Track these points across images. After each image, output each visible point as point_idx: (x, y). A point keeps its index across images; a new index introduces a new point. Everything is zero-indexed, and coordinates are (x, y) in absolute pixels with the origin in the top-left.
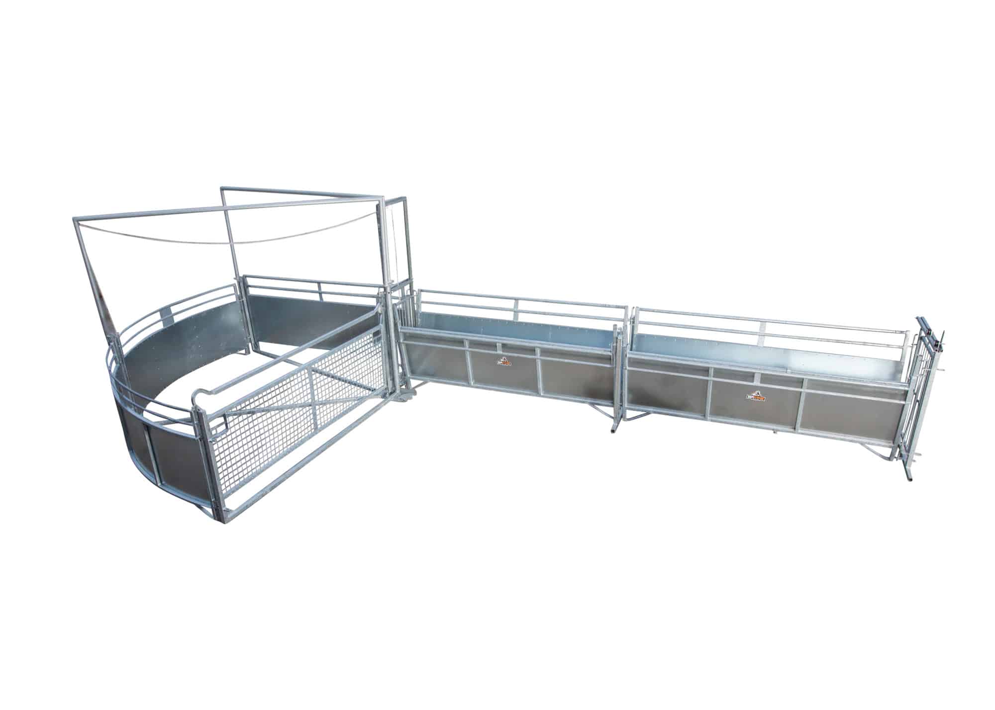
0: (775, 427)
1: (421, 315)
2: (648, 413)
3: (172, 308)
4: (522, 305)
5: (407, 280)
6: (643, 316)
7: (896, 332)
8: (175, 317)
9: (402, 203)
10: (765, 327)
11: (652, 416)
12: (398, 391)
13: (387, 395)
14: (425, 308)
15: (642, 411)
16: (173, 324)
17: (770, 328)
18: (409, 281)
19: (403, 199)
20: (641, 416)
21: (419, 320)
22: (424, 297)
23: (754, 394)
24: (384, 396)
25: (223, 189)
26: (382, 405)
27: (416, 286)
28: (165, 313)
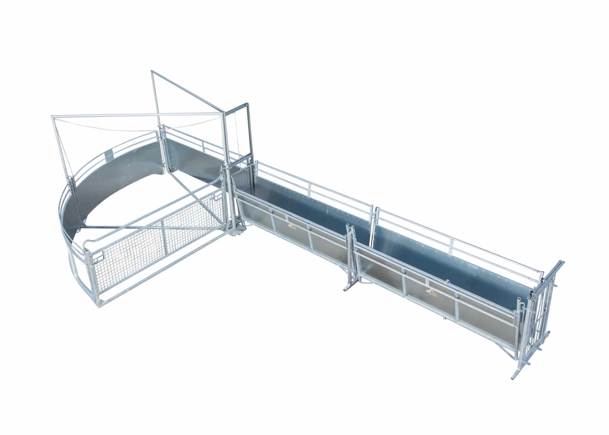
0: (445, 315)
1: (257, 178)
2: (372, 283)
3: (113, 149)
4: (314, 188)
5: (250, 154)
6: (382, 215)
7: (534, 270)
8: (114, 155)
9: (246, 108)
10: (453, 243)
11: (374, 284)
12: (234, 227)
13: (227, 229)
14: (260, 174)
15: (370, 281)
16: (113, 159)
17: (455, 244)
18: (251, 154)
19: (246, 105)
20: (369, 283)
21: (256, 180)
22: (260, 167)
23: (430, 291)
24: (225, 230)
25: (152, 72)
26: (221, 236)
27: (255, 159)
28: (109, 153)
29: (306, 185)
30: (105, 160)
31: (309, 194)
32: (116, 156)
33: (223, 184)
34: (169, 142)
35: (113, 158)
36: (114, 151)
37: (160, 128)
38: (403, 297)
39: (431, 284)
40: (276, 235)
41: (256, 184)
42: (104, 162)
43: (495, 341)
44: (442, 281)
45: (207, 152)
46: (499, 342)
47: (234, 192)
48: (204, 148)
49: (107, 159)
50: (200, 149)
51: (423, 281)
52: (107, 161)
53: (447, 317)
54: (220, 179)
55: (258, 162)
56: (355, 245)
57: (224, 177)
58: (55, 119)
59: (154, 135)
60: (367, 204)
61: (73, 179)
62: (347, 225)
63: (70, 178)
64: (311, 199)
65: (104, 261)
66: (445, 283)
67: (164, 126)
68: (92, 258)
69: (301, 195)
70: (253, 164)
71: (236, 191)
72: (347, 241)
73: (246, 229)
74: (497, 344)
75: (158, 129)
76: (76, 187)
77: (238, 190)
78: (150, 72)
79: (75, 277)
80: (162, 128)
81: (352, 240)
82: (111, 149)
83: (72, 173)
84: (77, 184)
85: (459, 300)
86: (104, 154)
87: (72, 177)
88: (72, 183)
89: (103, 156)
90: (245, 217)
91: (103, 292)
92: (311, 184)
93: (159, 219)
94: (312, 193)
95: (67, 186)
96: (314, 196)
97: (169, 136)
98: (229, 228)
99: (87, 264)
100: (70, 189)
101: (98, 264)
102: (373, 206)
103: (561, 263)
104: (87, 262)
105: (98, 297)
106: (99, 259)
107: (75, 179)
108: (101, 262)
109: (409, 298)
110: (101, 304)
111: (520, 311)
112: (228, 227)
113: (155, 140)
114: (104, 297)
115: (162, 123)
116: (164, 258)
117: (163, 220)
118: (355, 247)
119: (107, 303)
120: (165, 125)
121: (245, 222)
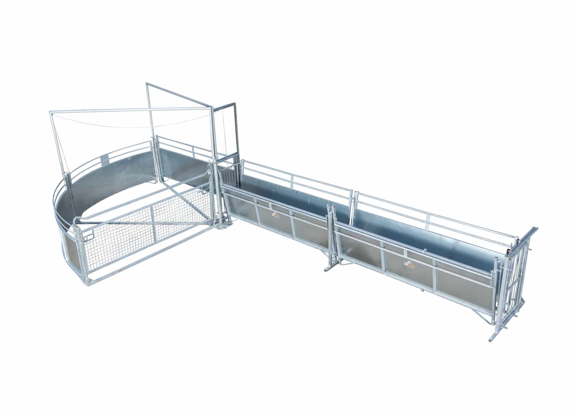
0: (422, 287)
1: (243, 176)
2: (352, 263)
4: (296, 179)
5: (236, 153)
6: (361, 198)
7: (509, 236)
8: (110, 160)
9: (233, 107)
10: (429, 218)
11: (354, 264)
12: (220, 223)
13: (214, 224)
14: (246, 173)
15: (350, 261)
16: (109, 164)
17: (433, 219)
18: (238, 152)
19: (234, 104)
20: (349, 264)
21: (242, 179)
22: (246, 165)
23: (408, 263)
24: (211, 224)
25: (147, 84)
26: (208, 229)
27: (241, 158)
28: (104, 158)
29: (289, 177)
30: (101, 164)
31: (292, 186)
32: (111, 161)
33: (211, 178)
34: (162, 151)
35: (109, 162)
36: (110, 156)
37: (154, 139)
38: (381, 273)
39: (410, 254)
40: (260, 227)
41: (242, 181)
42: (100, 166)
43: (471, 307)
44: (420, 250)
45: (197, 157)
46: (475, 308)
47: (221, 186)
48: (194, 153)
49: (102, 162)
50: (191, 155)
51: (401, 252)
52: (102, 166)
53: (424, 288)
54: (207, 173)
55: (244, 161)
56: (335, 225)
57: (211, 171)
58: (52, 114)
59: (148, 144)
60: (346, 190)
61: (69, 175)
62: (328, 204)
63: (66, 174)
64: (294, 191)
65: (94, 240)
66: (423, 252)
67: (157, 137)
68: (82, 236)
69: (285, 188)
70: (239, 163)
71: (223, 185)
72: (328, 221)
73: (232, 224)
74: (473, 310)
75: (152, 139)
76: (72, 184)
77: (224, 185)
78: (145, 84)
79: (66, 261)
80: (155, 138)
81: (333, 219)
82: (108, 154)
83: (69, 171)
84: (73, 181)
85: (436, 268)
86: (100, 158)
87: (68, 173)
88: (68, 179)
89: (99, 160)
90: (231, 212)
91: (92, 271)
92: (294, 176)
93: (149, 205)
94: (294, 185)
95: (63, 181)
96: (296, 188)
97: (162, 146)
98: (216, 223)
99: (77, 241)
100: (66, 184)
101: (88, 242)
102: (352, 190)
103: (534, 230)
104: (77, 239)
105: (87, 276)
106: (89, 238)
107: (72, 176)
108: (91, 241)
109: (387, 274)
110: (90, 282)
111: (497, 270)
112: (215, 221)
113: (149, 150)
114: (93, 276)
115: (155, 135)
116: (153, 244)
117: (152, 206)
118: (336, 226)
119: (96, 282)
120: (159, 135)
121: (231, 217)
